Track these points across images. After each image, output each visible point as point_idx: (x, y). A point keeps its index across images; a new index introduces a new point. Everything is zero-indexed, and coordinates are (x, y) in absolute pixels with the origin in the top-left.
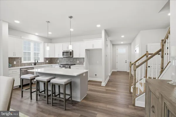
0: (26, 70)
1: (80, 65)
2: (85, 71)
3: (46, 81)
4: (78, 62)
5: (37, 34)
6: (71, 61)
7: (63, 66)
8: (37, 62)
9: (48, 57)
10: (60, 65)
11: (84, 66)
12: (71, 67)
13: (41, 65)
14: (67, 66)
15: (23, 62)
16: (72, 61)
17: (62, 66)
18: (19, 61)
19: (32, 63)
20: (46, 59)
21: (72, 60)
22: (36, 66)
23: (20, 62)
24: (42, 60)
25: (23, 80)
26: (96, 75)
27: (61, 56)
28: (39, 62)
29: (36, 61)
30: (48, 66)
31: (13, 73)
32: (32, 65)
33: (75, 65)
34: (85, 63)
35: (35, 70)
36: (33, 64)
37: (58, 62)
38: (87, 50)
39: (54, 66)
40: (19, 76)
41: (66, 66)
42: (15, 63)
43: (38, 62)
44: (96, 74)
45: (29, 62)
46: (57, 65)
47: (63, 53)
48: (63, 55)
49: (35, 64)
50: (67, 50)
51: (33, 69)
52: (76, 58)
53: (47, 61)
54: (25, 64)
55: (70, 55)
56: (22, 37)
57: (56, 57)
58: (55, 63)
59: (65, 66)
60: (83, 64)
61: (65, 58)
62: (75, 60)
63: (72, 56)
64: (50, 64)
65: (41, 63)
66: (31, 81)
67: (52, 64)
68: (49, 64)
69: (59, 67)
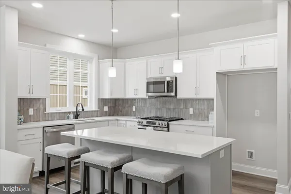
0: (55, 130)
1: (198, 120)
2: (225, 141)
3: (110, 167)
4: (191, 111)
5: (82, 36)
6: (169, 109)
7: (147, 122)
8: (81, 110)
9: (107, 96)
10: (140, 120)
11: (212, 125)
12: (171, 126)
13: (91, 119)
14: (161, 122)
15: (50, 110)
16: (174, 109)
17: (145, 122)
18: (41, 107)
19: (69, 113)
20: (103, 102)
21: (172, 107)
22: (80, 120)
23: (41, 111)
24: (92, 105)
25: (49, 159)
26: (251, 155)
27: (143, 94)
28: (86, 109)
29: (80, 108)
30: (108, 121)
31: (27, 137)
32: (68, 118)
33: (182, 119)
34: (213, 116)
35: (76, 133)
36: (72, 116)
37: (134, 109)
38: (222, 76)
39: (124, 122)
40: (39, 147)
41: (158, 122)
42: (31, 112)
43: (83, 110)
44: (252, 153)
45: (64, 110)
46: (132, 118)
47: (148, 84)
48: (148, 91)
49: (77, 116)
50: (158, 75)
51: (73, 129)
52: (186, 101)
53: (106, 109)
54: (53, 116)
55: (168, 92)
56: (48, 46)
57: (130, 95)
58: (127, 115)
59: (155, 123)
60: (207, 118)
61: (153, 100)
62: (182, 107)
63: (173, 94)
64: (113, 115)
65: (92, 114)
66: (70, 164)
67: (118, 115)
68: (110, 115)
69: (136, 124)
